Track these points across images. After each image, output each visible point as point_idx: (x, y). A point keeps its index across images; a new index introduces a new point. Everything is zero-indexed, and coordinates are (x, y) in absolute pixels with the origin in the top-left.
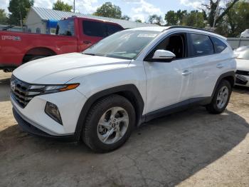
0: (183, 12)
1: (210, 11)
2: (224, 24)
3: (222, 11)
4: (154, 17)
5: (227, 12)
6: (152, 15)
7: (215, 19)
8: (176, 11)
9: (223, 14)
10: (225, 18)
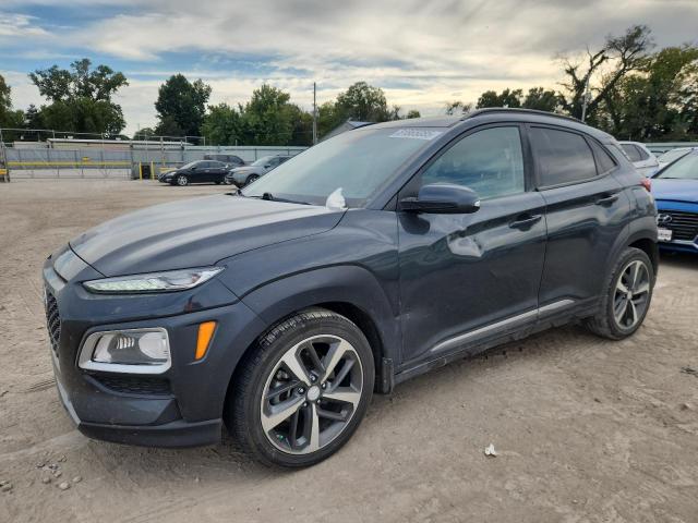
0: (515, 93)
1: (573, 94)
2: (601, 115)
3: (595, 95)
4: (455, 105)
5: (604, 95)
6: (453, 102)
7: (585, 107)
8: (499, 93)
9: (599, 99)
10: (602, 104)
